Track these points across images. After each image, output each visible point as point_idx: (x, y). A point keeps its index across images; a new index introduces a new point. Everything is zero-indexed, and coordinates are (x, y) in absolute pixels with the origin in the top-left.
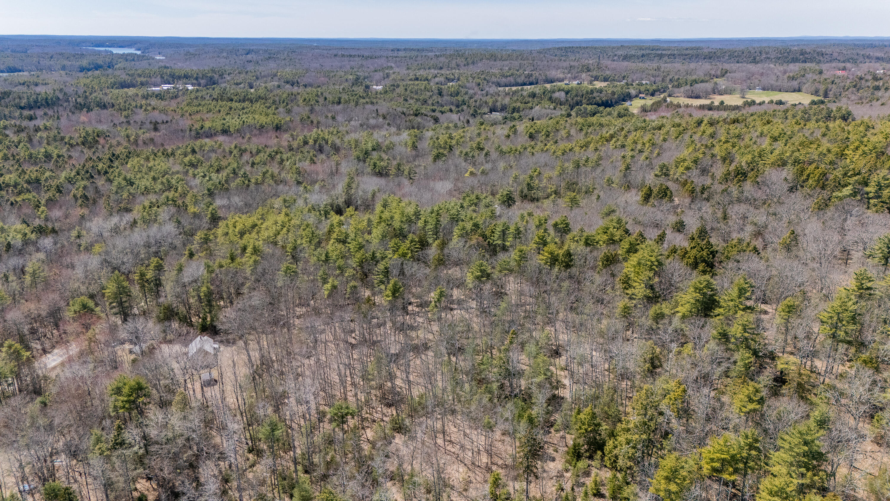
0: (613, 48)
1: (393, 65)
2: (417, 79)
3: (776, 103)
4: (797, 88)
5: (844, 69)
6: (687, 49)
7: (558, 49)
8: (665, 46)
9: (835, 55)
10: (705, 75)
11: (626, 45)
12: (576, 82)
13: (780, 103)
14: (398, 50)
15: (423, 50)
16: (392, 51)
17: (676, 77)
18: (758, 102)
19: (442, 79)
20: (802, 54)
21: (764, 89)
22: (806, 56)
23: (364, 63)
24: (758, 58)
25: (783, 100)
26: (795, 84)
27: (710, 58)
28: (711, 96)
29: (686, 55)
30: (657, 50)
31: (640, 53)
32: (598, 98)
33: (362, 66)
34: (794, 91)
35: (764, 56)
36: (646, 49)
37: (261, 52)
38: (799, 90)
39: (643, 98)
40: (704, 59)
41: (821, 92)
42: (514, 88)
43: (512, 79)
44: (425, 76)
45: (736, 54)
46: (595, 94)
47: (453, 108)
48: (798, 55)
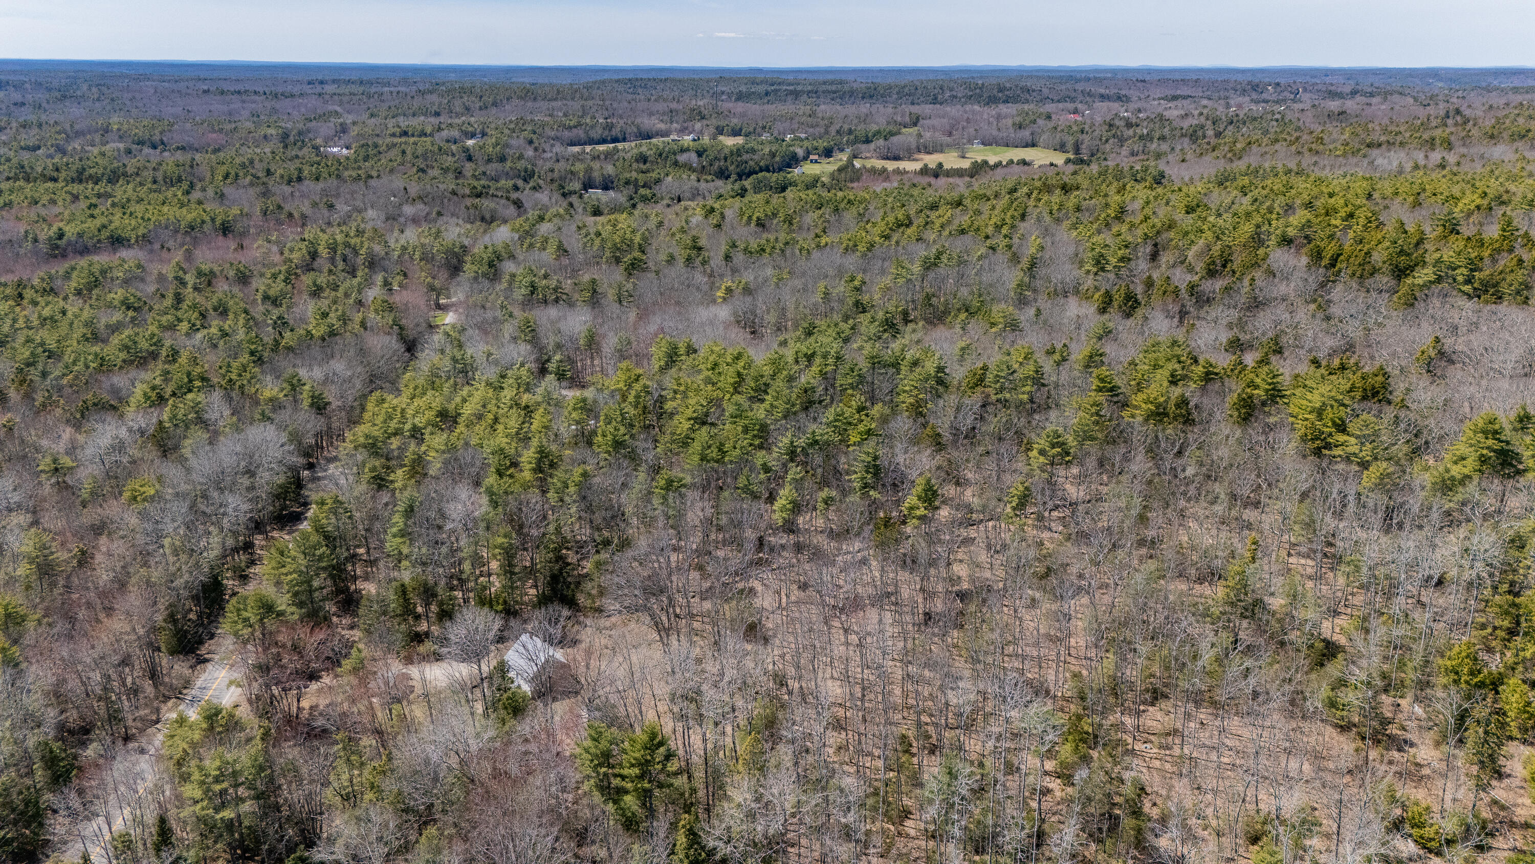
0: (708, 81)
1: (338, 109)
2: (405, 133)
3: (1018, 164)
4: (1030, 141)
5: (1075, 111)
6: (825, 83)
7: (617, 81)
8: (791, 77)
9: (1045, 91)
10: (888, 123)
11: (727, 75)
12: (691, 137)
13: (1024, 163)
14: (321, 82)
15: (370, 83)
16: (309, 83)
17: (846, 127)
18: (991, 163)
19: (455, 133)
20: (1000, 91)
21: (984, 144)
22: (1007, 93)
23: (278, 106)
24: (940, 97)
25: (1027, 159)
26: (1026, 134)
27: (871, 97)
28: (916, 156)
29: (835, 92)
30: (779, 84)
31: (761, 89)
32: (751, 163)
33: (274, 111)
34: (1026, 146)
35: (948, 94)
36: (762, 82)
37: (27, 86)
38: (1033, 145)
39: (816, 162)
40: (863, 98)
41: (1069, 146)
42: (602, 148)
43: (580, 133)
44: (419, 128)
45: (906, 90)
46: (745, 157)
47: (520, 183)
48: (995, 92)
